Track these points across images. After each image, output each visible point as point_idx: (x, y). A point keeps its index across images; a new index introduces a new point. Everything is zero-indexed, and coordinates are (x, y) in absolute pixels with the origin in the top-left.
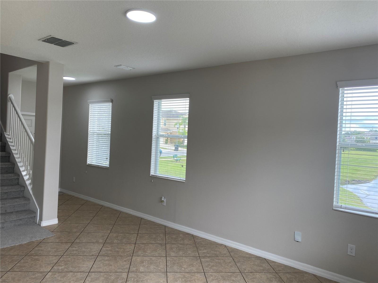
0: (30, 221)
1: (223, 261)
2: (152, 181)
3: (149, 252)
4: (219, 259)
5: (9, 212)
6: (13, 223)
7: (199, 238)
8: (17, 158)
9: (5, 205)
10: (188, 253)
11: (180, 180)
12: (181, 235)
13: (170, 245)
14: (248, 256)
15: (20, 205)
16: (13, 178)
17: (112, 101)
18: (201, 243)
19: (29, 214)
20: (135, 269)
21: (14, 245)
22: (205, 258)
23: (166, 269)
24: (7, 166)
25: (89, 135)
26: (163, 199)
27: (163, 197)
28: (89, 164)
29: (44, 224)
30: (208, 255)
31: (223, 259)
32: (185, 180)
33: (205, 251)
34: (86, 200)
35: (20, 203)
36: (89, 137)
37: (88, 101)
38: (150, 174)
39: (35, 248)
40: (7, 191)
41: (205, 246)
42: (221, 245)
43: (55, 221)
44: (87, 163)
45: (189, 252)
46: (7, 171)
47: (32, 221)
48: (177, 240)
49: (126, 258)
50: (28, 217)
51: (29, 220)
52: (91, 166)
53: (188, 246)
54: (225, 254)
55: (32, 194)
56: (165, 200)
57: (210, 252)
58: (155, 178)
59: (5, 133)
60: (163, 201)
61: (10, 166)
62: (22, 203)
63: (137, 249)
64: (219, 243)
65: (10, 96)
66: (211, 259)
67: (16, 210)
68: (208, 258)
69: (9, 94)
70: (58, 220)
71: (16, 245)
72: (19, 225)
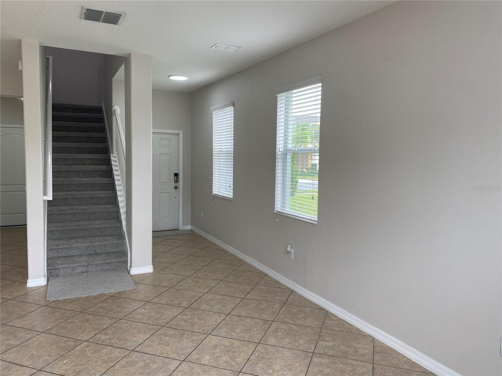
0: (121, 266)
1: (351, 369)
2: (277, 221)
3: (238, 331)
4: (345, 364)
5: (99, 252)
6: (99, 267)
7: (335, 319)
8: (118, 185)
9: (92, 244)
10: (298, 342)
11: (310, 220)
12: (307, 310)
13: (277, 325)
14: (407, 367)
15: (112, 245)
16: (110, 210)
17: (233, 104)
18: (332, 328)
19: (118, 257)
20: (197, 357)
21: (80, 296)
22: (322, 357)
23: (242, 367)
24: (106, 196)
25: (214, 155)
26: (289, 249)
27: (289, 246)
28: (215, 194)
29: (135, 271)
30: (331, 352)
31: (352, 365)
32: (317, 220)
33: (331, 344)
34: (212, 243)
35: (111, 242)
36: (214, 157)
37: (211, 108)
38: (275, 210)
39: (99, 304)
40: (99, 227)
41: (336, 335)
42: (369, 336)
43: (149, 269)
44: (213, 193)
45: (301, 342)
46: (107, 202)
47: (124, 267)
48: (296, 316)
49: (198, 336)
50: (117, 261)
51: (119, 265)
52: (217, 197)
53: (307, 330)
54: (364, 356)
55: (125, 231)
56: (292, 251)
57: (337, 347)
58: (280, 215)
59: (112, 155)
60: (290, 251)
61: (110, 196)
62: (114, 242)
63: (224, 324)
64: (365, 333)
65: (114, 108)
66: (332, 360)
67: (108, 251)
68: (327, 357)
69: (114, 106)
70: (154, 268)
71: (83, 296)
72: (106, 270)
